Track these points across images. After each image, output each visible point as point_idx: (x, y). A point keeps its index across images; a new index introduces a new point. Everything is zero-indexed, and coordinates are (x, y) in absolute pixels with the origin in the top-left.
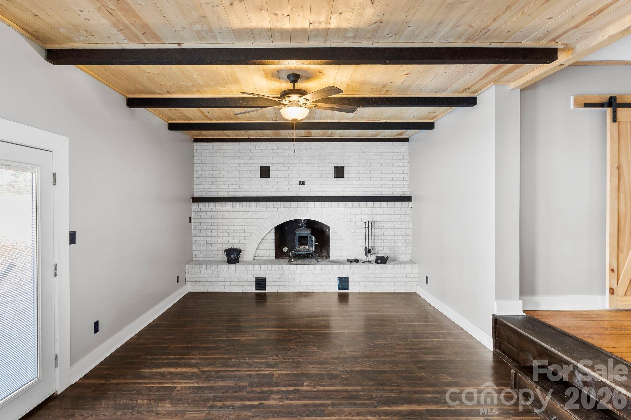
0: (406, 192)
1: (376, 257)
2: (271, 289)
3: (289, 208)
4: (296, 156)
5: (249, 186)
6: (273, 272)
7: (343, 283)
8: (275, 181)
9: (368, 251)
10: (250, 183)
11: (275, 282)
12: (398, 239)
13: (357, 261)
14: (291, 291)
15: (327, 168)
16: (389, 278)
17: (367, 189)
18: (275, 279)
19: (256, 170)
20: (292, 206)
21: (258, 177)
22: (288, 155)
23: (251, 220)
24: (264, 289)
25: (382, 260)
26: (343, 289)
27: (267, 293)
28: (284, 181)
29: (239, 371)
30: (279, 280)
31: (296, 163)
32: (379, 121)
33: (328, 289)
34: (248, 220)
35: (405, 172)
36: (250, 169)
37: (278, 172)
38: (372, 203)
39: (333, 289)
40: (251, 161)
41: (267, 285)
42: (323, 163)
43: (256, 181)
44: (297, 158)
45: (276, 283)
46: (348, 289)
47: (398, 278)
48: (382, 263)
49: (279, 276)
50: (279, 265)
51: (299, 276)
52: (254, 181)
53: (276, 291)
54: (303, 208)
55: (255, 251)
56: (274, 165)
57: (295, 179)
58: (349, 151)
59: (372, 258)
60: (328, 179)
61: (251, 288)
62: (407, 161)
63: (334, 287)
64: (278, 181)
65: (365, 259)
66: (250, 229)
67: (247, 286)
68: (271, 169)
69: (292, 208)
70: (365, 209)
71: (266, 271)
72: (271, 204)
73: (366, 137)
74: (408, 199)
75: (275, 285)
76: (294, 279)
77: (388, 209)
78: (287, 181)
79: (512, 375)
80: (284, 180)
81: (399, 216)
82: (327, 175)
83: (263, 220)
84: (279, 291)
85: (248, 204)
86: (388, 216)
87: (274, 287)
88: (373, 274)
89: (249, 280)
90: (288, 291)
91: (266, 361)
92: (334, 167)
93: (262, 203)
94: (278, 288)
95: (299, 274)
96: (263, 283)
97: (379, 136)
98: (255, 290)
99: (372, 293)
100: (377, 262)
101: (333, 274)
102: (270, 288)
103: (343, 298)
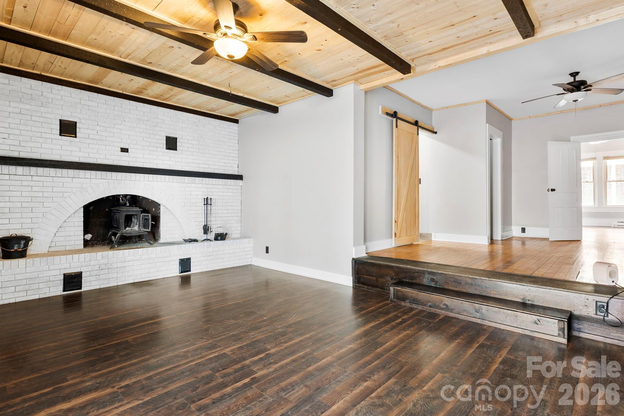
0: (235, 171)
1: (215, 234)
2: (90, 286)
3: (108, 180)
4: (117, 115)
5: (40, 144)
6: (92, 263)
7: (185, 264)
8: (84, 143)
9: (206, 230)
10: (41, 140)
11: (96, 275)
12: (230, 217)
13: (195, 241)
14: (119, 284)
15: (157, 137)
16: (229, 253)
17: (200, 166)
18: (97, 271)
19: (52, 123)
20: (114, 178)
21: (58, 134)
22: (106, 111)
23: (45, 194)
24: (79, 287)
25: (221, 237)
26: (185, 272)
27: (82, 292)
28: (99, 145)
29: (178, 366)
30: (102, 272)
31: (117, 124)
32: (238, 93)
33: (168, 274)
34: (40, 194)
35: (235, 152)
36: (42, 120)
37: (89, 132)
38: (207, 179)
39: (173, 273)
40: (42, 109)
41: (83, 281)
42: (152, 130)
43: (52, 139)
44: (118, 117)
45: (98, 276)
46: (190, 271)
47: (237, 252)
48: (221, 240)
49: (104, 267)
50: (103, 252)
51: (131, 263)
52: (49, 138)
53: (98, 287)
54: (128, 181)
55: (51, 239)
56: (82, 121)
57: (115, 144)
58: (182, 122)
59: (212, 236)
60: (159, 149)
61: (57, 290)
62: (237, 142)
63: (175, 271)
64: (89, 144)
65: (205, 237)
66: (43, 207)
67: (48, 289)
68: (78, 125)
69: (112, 180)
70: (200, 186)
71: (81, 262)
72: (82, 173)
73: (202, 110)
74: (239, 177)
75: (95, 280)
76: (124, 268)
77: (221, 187)
78: (104, 145)
79: (392, 290)
80: (98, 143)
81: (231, 194)
82: (157, 144)
83: (65, 195)
84: (102, 286)
85: (40, 170)
86: (221, 194)
87: (94, 283)
88: (215, 251)
89: (51, 279)
90: (115, 284)
91: (197, 347)
92: (165, 137)
93: (66, 170)
94: (101, 283)
95: (131, 261)
96: (76, 280)
97: (214, 111)
98: (62, 291)
99: (213, 271)
100: (216, 239)
101: (174, 256)
102: (87, 285)
103: (185, 281)
